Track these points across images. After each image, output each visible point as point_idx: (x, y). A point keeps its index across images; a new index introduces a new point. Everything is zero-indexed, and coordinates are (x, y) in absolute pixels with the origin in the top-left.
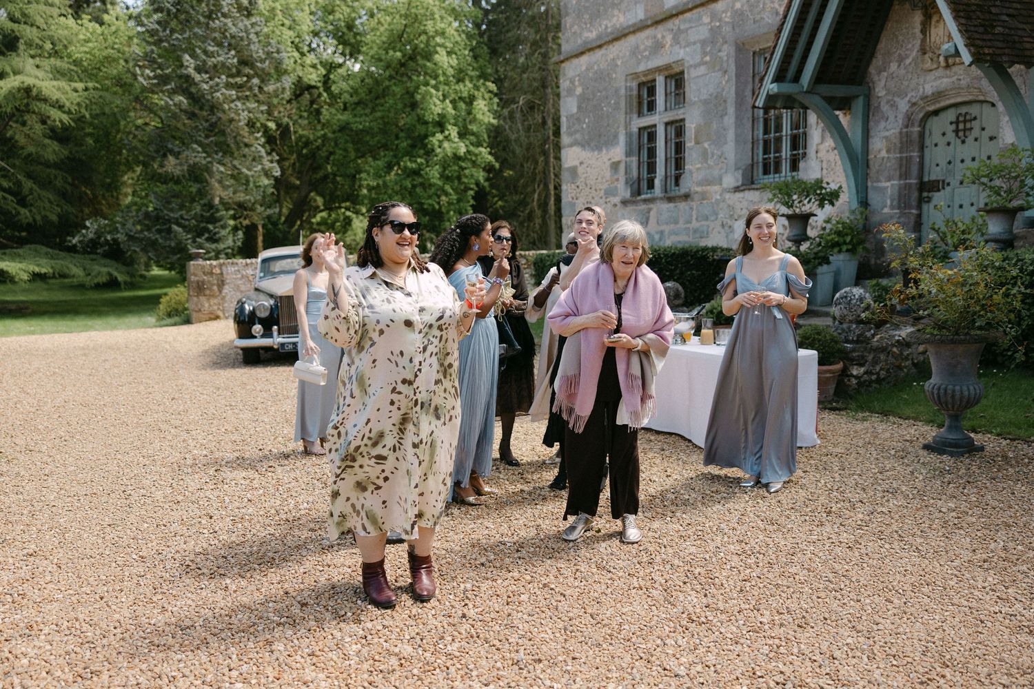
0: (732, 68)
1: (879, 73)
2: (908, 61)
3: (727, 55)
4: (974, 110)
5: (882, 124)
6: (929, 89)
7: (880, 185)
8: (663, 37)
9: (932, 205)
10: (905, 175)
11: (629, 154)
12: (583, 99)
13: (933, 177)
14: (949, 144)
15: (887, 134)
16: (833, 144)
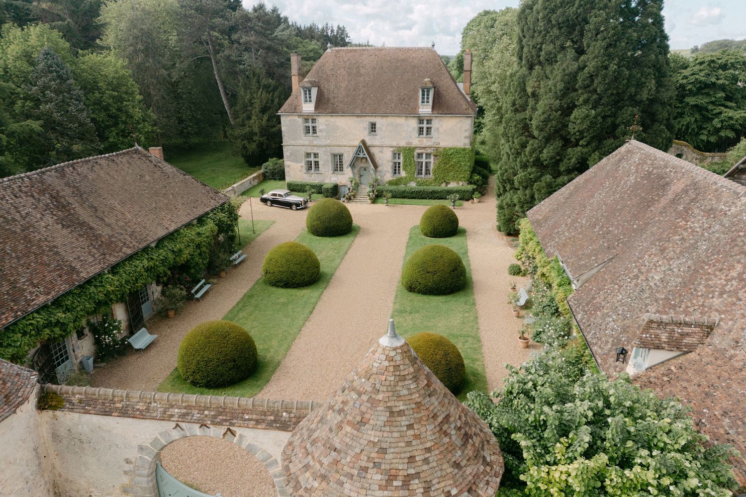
0: (329, 156)
1: (356, 165)
2: (360, 164)
3: (328, 154)
4: (366, 169)
5: (356, 170)
6: (362, 167)
7: (356, 175)
9: (362, 178)
10: (359, 175)
11: (305, 164)
12: (290, 153)
13: (362, 175)
14: (363, 171)
16: (349, 170)
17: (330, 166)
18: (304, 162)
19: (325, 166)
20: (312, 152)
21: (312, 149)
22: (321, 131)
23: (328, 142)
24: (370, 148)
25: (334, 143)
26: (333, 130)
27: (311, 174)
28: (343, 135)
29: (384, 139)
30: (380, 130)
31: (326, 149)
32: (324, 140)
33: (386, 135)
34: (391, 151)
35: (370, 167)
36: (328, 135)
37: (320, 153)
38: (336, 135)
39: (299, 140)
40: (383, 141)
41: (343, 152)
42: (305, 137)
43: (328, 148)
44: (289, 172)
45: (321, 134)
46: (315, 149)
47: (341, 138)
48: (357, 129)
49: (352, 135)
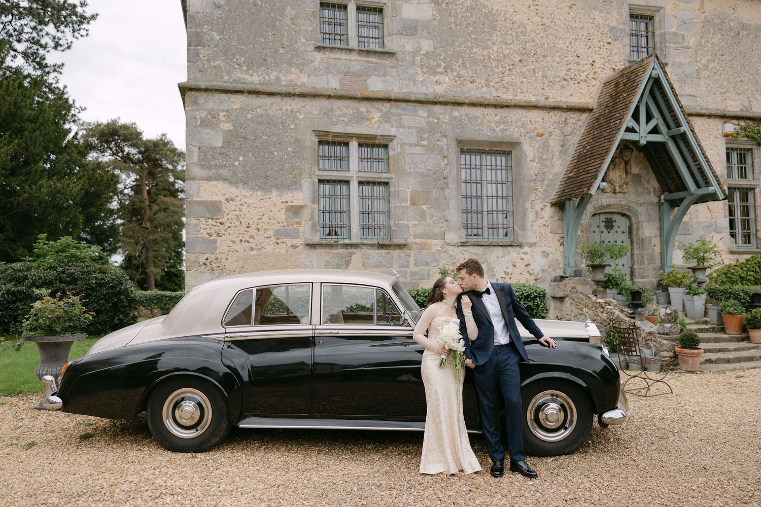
4: (615, 217)
11: (315, 200)
12: (231, 137)
14: (602, 232)
16: (544, 223)
18: (305, 183)
19: (424, 207)
20: (358, 137)
21: (361, 118)
22: (410, 29)
23: (440, 86)
25: (475, 92)
26: (472, 32)
27: (353, 253)
28: (515, 55)
29: (692, 87)
30: (679, 46)
31: (438, 119)
32: (424, 73)
33: (699, 68)
34: (726, 136)
35: (642, 208)
36: (445, 52)
37: (405, 141)
38: (485, 53)
39: (290, 64)
40: (688, 94)
41: (516, 135)
42: (319, 56)
43: (445, 114)
44: (215, 241)
45: (409, 47)
46: (376, 116)
47: (510, 70)
48: (580, 32)
49: (558, 59)
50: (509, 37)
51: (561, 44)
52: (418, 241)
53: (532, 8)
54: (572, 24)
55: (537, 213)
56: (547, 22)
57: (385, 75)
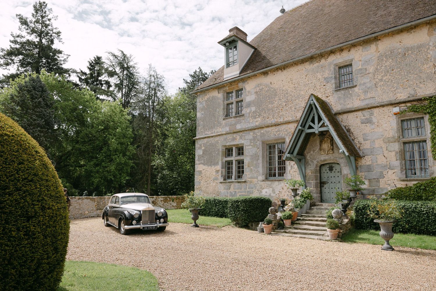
0: (261, 148)
1: (308, 153)
2: (316, 151)
3: (259, 144)
4: (333, 165)
5: (309, 166)
6: (322, 159)
7: (310, 182)
8: (236, 136)
9: (324, 188)
10: (316, 180)
11: (222, 168)
12: (204, 151)
13: (324, 181)
14: (327, 173)
15: (311, 169)
16: (295, 170)
17: (261, 165)
18: (220, 163)
19: (252, 168)
20: (234, 145)
21: (234, 139)
22: (249, 105)
23: (258, 122)
24: (340, 118)
25: (269, 122)
26: (268, 99)
27: (231, 185)
28: (284, 103)
29: (372, 93)
30: (363, 74)
31: (256, 134)
32: (252, 119)
33: (377, 82)
34: (395, 114)
35: (342, 160)
36: (259, 109)
37: (247, 144)
38: (273, 106)
39: (217, 126)
40: (369, 97)
41: (283, 135)
42: (224, 122)
43: (258, 132)
44: (200, 182)
45: (248, 111)
46: (238, 137)
47: (281, 110)
48: (311, 85)
49: (301, 100)
50: (281, 97)
51: (302, 93)
52: (249, 180)
53: (290, 82)
54: (307, 83)
55: (291, 166)
56: (296, 86)
57: (241, 123)
